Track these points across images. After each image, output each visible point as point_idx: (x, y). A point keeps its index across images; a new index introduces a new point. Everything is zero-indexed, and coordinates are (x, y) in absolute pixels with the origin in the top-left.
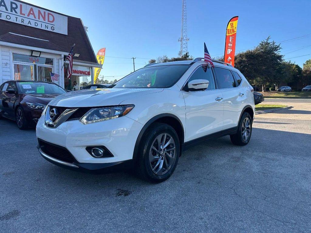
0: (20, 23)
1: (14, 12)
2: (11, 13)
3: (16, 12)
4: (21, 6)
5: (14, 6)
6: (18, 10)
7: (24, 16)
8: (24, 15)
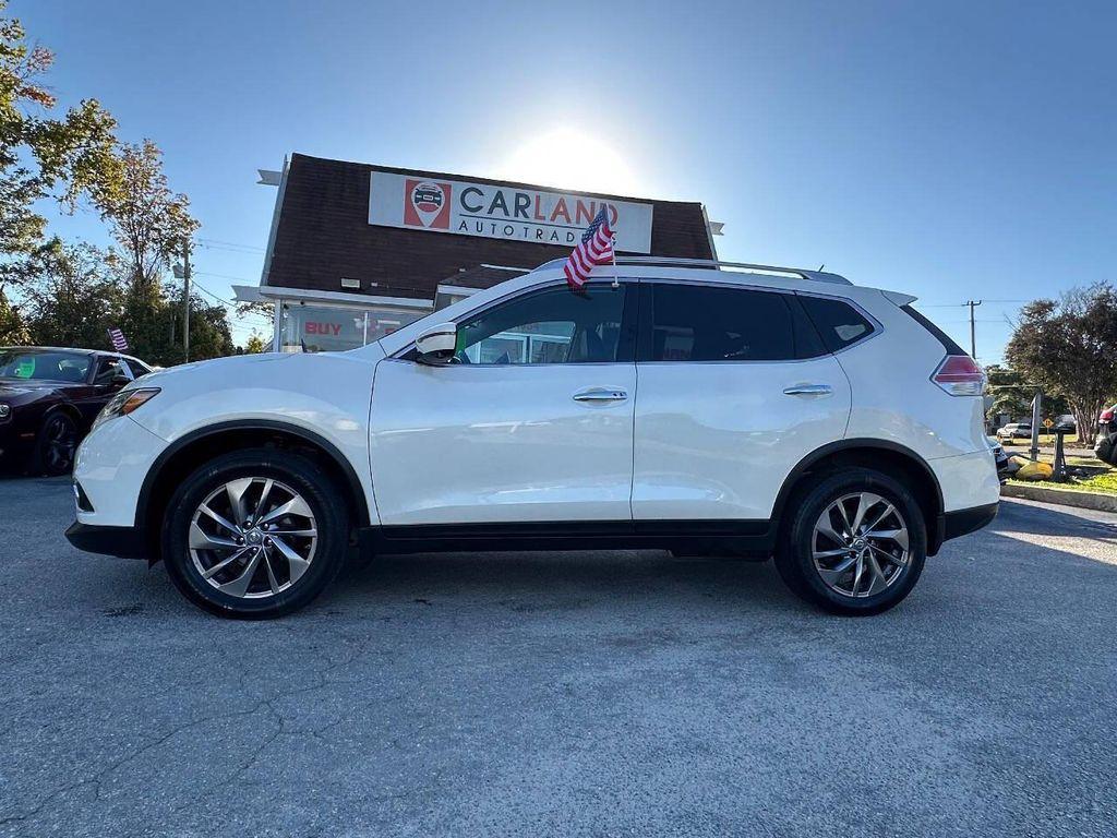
0: (534, 240)
1: (521, 217)
2: (516, 219)
3: (526, 216)
4: (538, 198)
5: (523, 202)
6: (530, 211)
7: (542, 222)
8: (544, 218)
